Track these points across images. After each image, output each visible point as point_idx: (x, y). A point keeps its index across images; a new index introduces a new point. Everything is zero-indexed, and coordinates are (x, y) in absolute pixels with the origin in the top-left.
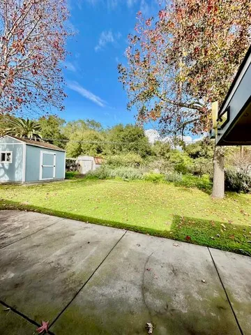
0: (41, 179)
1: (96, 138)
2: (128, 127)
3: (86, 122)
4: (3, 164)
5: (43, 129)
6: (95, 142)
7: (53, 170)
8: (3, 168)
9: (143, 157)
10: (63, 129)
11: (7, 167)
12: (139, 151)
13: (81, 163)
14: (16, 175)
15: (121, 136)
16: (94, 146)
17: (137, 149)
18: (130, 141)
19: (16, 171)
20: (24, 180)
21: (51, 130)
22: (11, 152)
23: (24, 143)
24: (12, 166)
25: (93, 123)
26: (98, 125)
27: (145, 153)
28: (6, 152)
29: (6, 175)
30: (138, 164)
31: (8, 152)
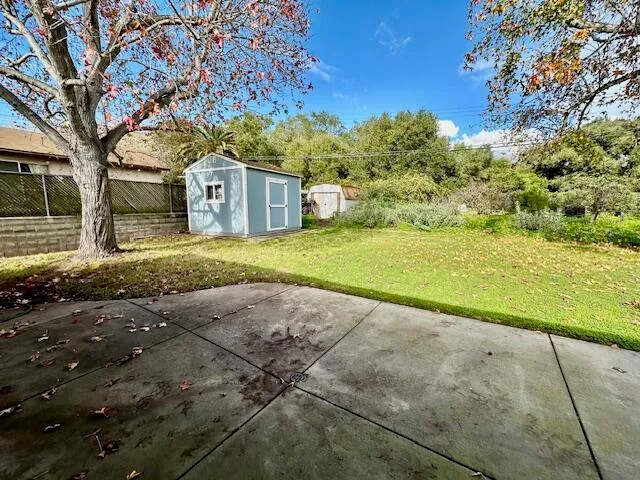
0: (269, 229)
1: (335, 148)
2: (401, 118)
3: (311, 119)
4: (210, 205)
5: (237, 139)
6: (335, 155)
7: (284, 211)
8: (211, 210)
9: (438, 180)
10: (270, 135)
11: (217, 210)
12: (428, 169)
13: (316, 198)
14: (233, 223)
15: (390, 139)
16: (332, 165)
17: (423, 165)
18: (409, 148)
19: (233, 215)
20: (246, 232)
21: (251, 140)
22: (222, 183)
23: (242, 166)
24: (225, 207)
25: (322, 119)
26: (333, 122)
27: (442, 172)
28: (213, 183)
29: (216, 223)
30: (429, 195)
31: (217, 183)
